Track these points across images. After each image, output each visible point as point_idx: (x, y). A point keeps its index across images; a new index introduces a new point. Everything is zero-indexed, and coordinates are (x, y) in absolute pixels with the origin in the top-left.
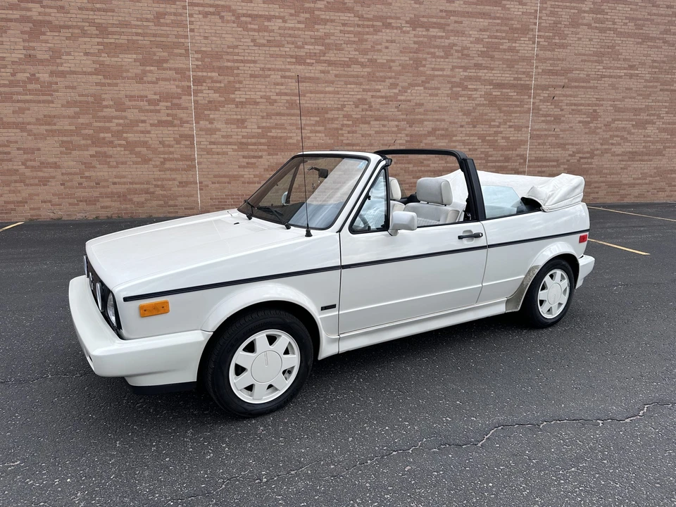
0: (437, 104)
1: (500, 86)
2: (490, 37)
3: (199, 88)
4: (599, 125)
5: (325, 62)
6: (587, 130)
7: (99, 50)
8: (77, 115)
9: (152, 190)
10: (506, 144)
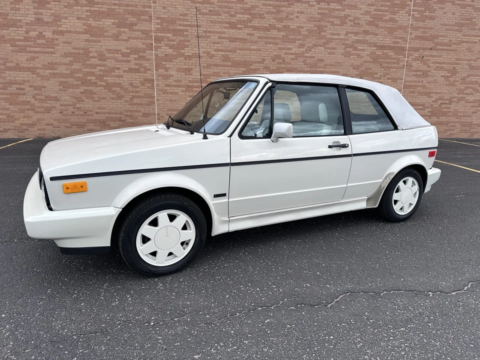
0: (333, 60)
1: (382, 47)
2: (375, 10)
3: (159, 44)
4: (457, 79)
5: (251, 27)
6: (448, 83)
7: (87, 15)
8: (71, 63)
9: (123, 118)
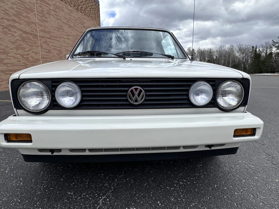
4: (62, 56)
6: (59, 57)
10: (32, 60)
